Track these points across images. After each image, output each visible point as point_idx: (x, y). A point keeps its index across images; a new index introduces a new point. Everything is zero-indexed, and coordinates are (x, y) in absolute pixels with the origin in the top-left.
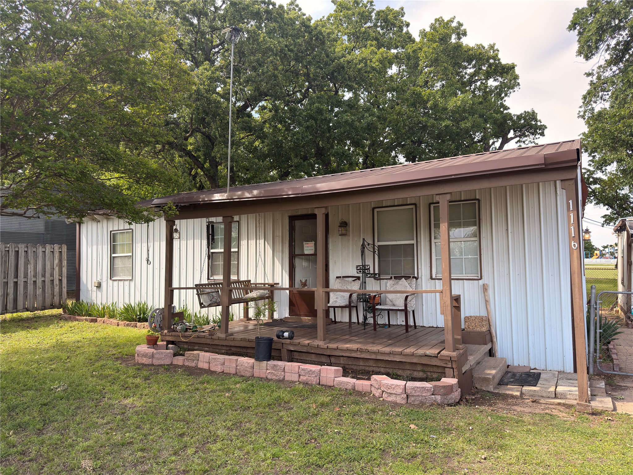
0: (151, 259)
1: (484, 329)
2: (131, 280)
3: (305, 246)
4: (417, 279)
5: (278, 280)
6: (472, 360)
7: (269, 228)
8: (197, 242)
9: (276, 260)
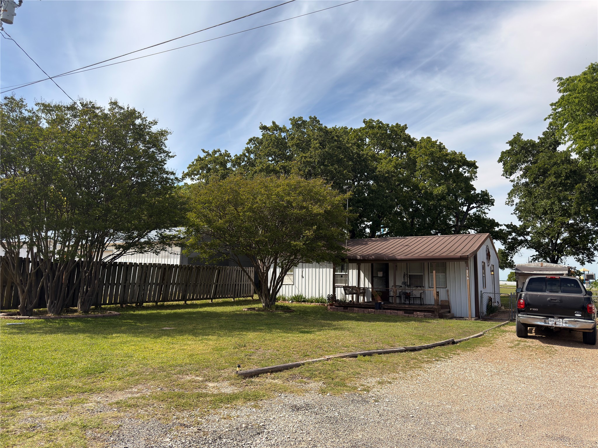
0: (304, 275)
1: (447, 304)
2: (292, 285)
3: (378, 273)
4: (424, 287)
5: (367, 286)
6: (442, 311)
7: (362, 265)
8: (328, 269)
9: (366, 279)
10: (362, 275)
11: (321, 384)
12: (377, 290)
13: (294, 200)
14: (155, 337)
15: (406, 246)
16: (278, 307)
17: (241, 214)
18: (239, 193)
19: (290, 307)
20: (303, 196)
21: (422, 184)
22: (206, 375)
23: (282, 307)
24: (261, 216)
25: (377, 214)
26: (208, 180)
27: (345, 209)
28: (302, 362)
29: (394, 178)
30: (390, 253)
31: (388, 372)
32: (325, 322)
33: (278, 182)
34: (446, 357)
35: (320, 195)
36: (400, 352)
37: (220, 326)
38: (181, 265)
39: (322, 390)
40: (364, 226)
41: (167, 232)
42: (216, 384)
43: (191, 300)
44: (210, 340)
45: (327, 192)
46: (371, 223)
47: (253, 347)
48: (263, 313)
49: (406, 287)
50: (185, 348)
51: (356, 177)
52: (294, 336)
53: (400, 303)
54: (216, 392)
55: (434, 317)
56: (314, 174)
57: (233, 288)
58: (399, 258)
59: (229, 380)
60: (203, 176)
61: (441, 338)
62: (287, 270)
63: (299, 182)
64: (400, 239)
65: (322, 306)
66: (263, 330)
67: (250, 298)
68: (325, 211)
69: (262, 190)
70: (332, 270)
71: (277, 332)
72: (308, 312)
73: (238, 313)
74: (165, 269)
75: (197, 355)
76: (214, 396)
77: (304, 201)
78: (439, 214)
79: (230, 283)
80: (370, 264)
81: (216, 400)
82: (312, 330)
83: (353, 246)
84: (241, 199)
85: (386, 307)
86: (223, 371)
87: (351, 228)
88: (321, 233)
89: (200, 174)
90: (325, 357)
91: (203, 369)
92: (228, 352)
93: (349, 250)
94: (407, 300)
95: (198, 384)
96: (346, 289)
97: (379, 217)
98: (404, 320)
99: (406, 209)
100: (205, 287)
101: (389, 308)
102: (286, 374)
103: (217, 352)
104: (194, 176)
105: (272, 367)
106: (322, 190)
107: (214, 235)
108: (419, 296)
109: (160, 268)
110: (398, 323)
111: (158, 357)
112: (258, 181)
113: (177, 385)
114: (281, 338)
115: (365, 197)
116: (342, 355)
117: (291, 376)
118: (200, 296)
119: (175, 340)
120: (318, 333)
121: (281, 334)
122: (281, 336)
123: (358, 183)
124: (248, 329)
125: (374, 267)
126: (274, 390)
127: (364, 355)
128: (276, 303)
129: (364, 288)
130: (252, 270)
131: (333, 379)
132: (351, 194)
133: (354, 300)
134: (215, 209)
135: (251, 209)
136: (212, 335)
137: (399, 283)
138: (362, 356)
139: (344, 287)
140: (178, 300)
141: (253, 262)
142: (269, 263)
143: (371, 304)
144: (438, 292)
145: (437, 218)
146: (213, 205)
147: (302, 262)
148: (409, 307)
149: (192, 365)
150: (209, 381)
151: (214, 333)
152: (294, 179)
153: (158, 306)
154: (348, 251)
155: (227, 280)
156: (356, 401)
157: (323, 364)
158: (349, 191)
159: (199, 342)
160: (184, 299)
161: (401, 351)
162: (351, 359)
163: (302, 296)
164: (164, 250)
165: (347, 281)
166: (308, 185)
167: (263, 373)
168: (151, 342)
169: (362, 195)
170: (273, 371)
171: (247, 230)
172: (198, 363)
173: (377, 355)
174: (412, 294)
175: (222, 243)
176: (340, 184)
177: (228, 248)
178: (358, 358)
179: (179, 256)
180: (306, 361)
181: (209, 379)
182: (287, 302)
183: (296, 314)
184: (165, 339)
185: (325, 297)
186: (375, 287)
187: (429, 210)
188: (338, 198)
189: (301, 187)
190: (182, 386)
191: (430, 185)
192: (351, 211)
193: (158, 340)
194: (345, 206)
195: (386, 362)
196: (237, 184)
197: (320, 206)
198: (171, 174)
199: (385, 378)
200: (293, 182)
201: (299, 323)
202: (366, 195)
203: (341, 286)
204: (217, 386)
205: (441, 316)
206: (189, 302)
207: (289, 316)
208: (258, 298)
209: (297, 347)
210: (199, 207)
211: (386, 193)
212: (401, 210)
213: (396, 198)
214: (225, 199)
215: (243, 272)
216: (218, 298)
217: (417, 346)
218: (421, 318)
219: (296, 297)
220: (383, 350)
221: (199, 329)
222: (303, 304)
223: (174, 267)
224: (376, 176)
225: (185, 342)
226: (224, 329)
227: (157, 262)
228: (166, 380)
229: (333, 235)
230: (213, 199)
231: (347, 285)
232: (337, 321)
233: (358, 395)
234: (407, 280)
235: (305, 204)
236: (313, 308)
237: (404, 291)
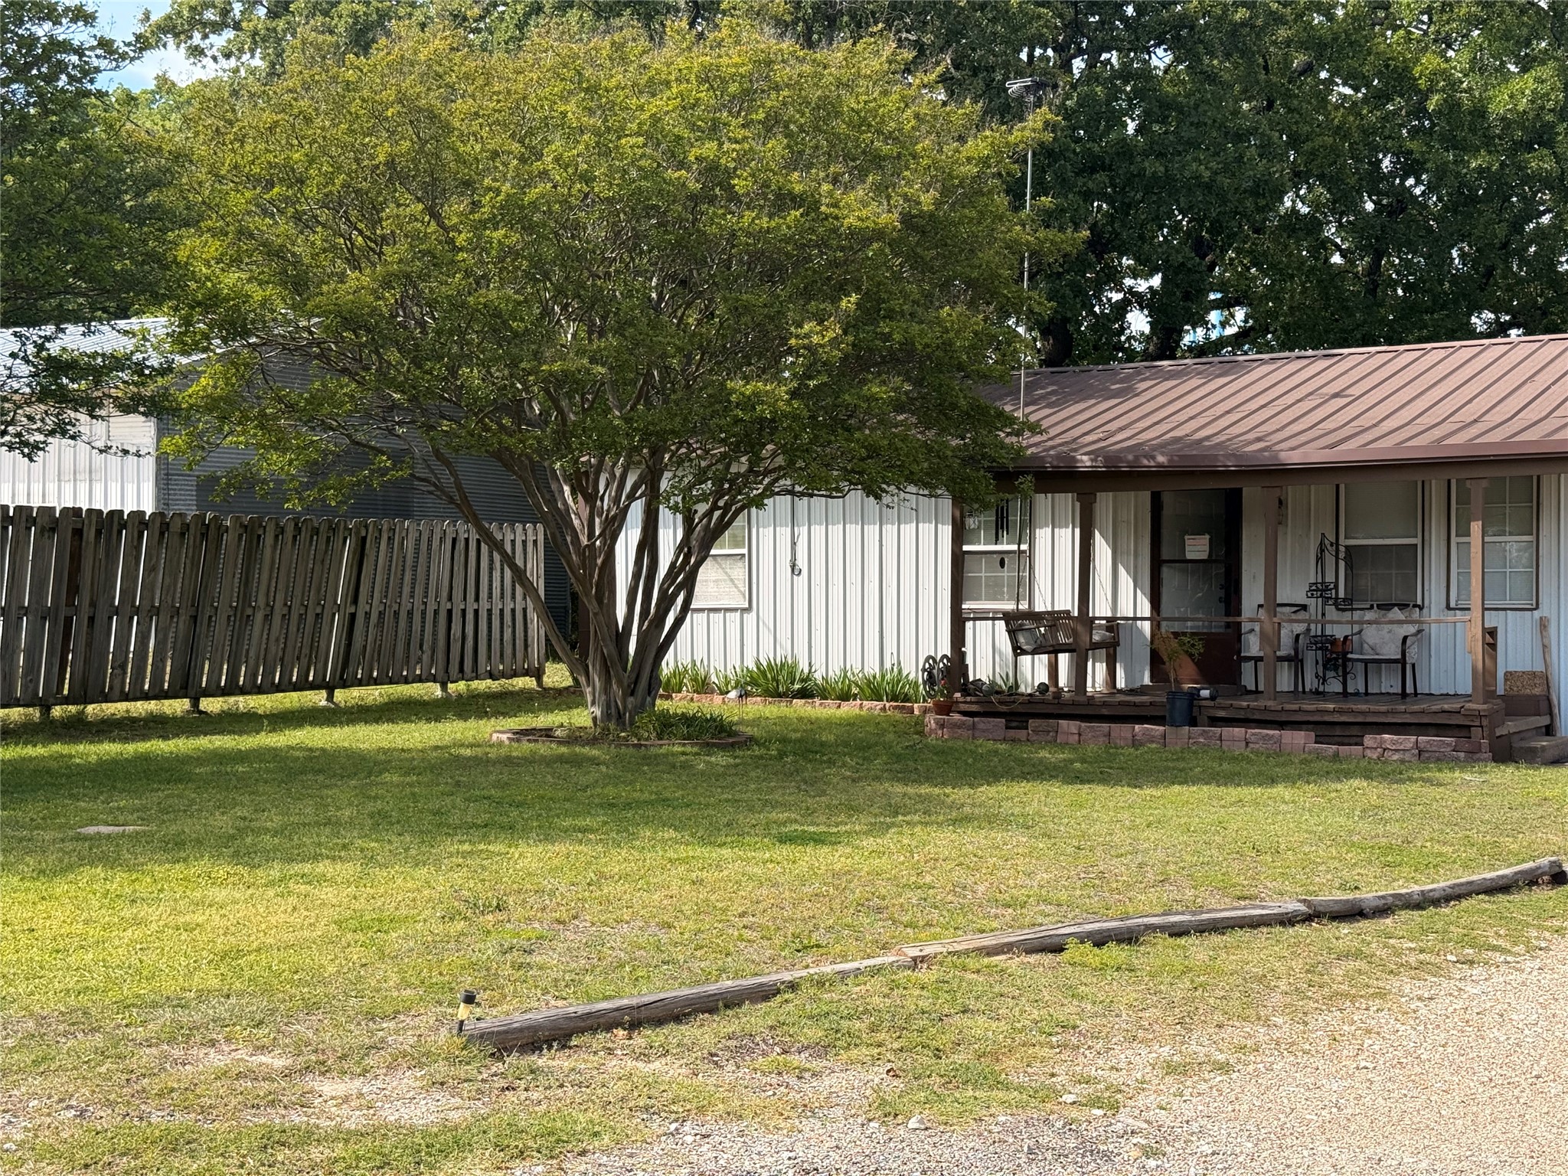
0: (802, 563)
1: (1537, 691)
2: (744, 610)
3: (1187, 542)
4: (1421, 608)
5: (1126, 609)
6: (1511, 726)
7: (1105, 503)
8: (927, 529)
9: (1122, 571)
10: (1102, 551)
11: (877, 1075)
12: (1177, 627)
13: (742, 160)
14: (42, 872)
15: (1336, 395)
16: (667, 725)
17: (461, 240)
18: (448, 129)
19: (731, 724)
20: (789, 135)
21: (1430, 61)
22: (308, 1044)
23: (688, 720)
24: (569, 248)
25: (1188, 233)
26: (279, 55)
27: (1017, 204)
28: (787, 976)
29: (1283, 33)
30: (1251, 436)
31: (1218, 1017)
32: (910, 790)
33: (656, 60)
34: (1515, 944)
35: (879, 132)
36: (1282, 923)
37: (371, 816)
38: (162, 514)
39: (884, 1102)
40: (1116, 296)
41: (73, 340)
42: (357, 1083)
43: (225, 692)
44: (322, 879)
45: (917, 116)
46: (1156, 281)
47: (543, 909)
48: (595, 752)
49: (1331, 612)
50: (200, 920)
51: (1076, 27)
52: (748, 860)
53: (1296, 694)
54: (355, 1120)
55: (1472, 757)
56: (853, 17)
57: (435, 634)
58: (1294, 458)
59: (420, 1065)
60: (255, 33)
61: (1497, 855)
62: (712, 536)
63: (769, 63)
64: (1306, 362)
65: (898, 715)
66: (592, 831)
67: (527, 683)
68: (907, 219)
69: (571, 107)
70: (946, 531)
71: (664, 841)
72: (822, 744)
73: (468, 752)
74: (78, 533)
75: (258, 950)
76: (347, 1141)
77: (792, 164)
78: (1517, 227)
79: (418, 607)
80: (1146, 497)
81: (358, 1158)
82: (843, 828)
83: (1059, 404)
84: (460, 159)
85: (1222, 714)
86: (392, 1025)
87: (1047, 308)
88: (887, 337)
89: (237, 26)
90: (900, 952)
91: (290, 1017)
92: (414, 937)
93: (1035, 428)
94: (1330, 674)
95: (266, 1085)
96: (1021, 629)
97: (1201, 248)
98: (1310, 774)
99: (1343, 201)
100: (293, 628)
101: (1241, 715)
102: (704, 1032)
103: (360, 936)
104: (205, 37)
105: (634, 1002)
106: (892, 102)
107: (323, 356)
108: (1392, 652)
109: (53, 530)
110: (1280, 790)
111: (60, 964)
112: (549, 59)
113: (160, 1095)
114: (681, 869)
115: (1124, 140)
116: (989, 941)
117: (732, 1043)
118: (269, 673)
119: (144, 886)
120: (869, 843)
121: (683, 851)
122: (685, 861)
123: (1090, 65)
124: (512, 831)
125: (1167, 512)
126: (647, 1109)
127: (1100, 940)
128: (661, 704)
129: (1112, 624)
130: (531, 538)
131: (938, 1053)
132: (1047, 124)
133: (1063, 680)
134: (324, 215)
135: (513, 213)
136: (333, 859)
137: (1292, 589)
138: (1088, 945)
139: (1008, 617)
140: (159, 695)
141: (534, 496)
142: (616, 500)
143: (1145, 698)
144: (1492, 633)
145: (1505, 245)
146: (311, 190)
147: (792, 493)
148: (1341, 712)
149: (233, 1000)
150: (323, 1074)
151: (345, 847)
152: (738, 42)
153: (53, 722)
154: (1027, 434)
155: (406, 589)
156: (1049, 1155)
157: (894, 985)
158: (1038, 104)
159: (271, 893)
160: (185, 686)
161: (1288, 920)
162: (1033, 959)
163: (795, 665)
164: (64, 433)
165: (1024, 585)
166: (815, 74)
167: (594, 1030)
168: (21, 896)
169: (1109, 128)
170: (638, 1019)
171: (496, 321)
172: (268, 991)
173: (1163, 941)
174: (1361, 643)
175: (368, 398)
176: (990, 69)
177: (400, 424)
178: (1065, 956)
179: (149, 465)
180: (804, 973)
181: (323, 1063)
182: (718, 699)
183: (761, 757)
184: (92, 881)
185: (912, 670)
186: (1166, 610)
187: (1463, 202)
188: (978, 146)
189: (777, 88)
190: (186, 1098)
191: (1476, 67)
192: (1048, 219)
193: (60, 886)
194: (1016, 192)
195: (1207, 970)
196: (434, 75)
197: (882, 190)
198: (74, 20)
199: (1198, 1046)
200: (733, 60)
201: (777, 796)
202: (1131, 127)
203: (995, 612)
204: (360, 1095)
205: (1505, 753)
206: (212, 705)
207: (727, 767)
208: (569, 682)
209: (761, 907)
210: (239, 200)
211: (1236, 112)
212: (1316, 205)
213: (1295, 142)
214: (372, 157)
215: (484, 548)
216: (360, 683)
217: (1368, 894)
218: (1402, 761)
219: (764, 673)
220: (1194, 913)
221: (267, 830)
222: (801, 708)
223: (123, 525)
224: (1186, 22)
225: (198, 894)
226: (397, 828)
227: (36, 503)
228: (103, 1069)
229: (950, 343)
230: (312, 161)
231: (1024, 606)
232: (971, 786)
233: (1059, 1124)
234: (1337, 575)
235: (797, 182)
236: (850, 724)
237: (1316, 629)
